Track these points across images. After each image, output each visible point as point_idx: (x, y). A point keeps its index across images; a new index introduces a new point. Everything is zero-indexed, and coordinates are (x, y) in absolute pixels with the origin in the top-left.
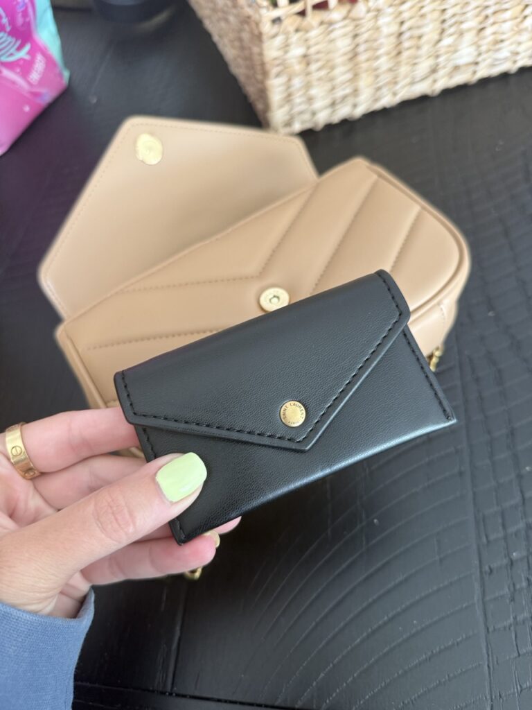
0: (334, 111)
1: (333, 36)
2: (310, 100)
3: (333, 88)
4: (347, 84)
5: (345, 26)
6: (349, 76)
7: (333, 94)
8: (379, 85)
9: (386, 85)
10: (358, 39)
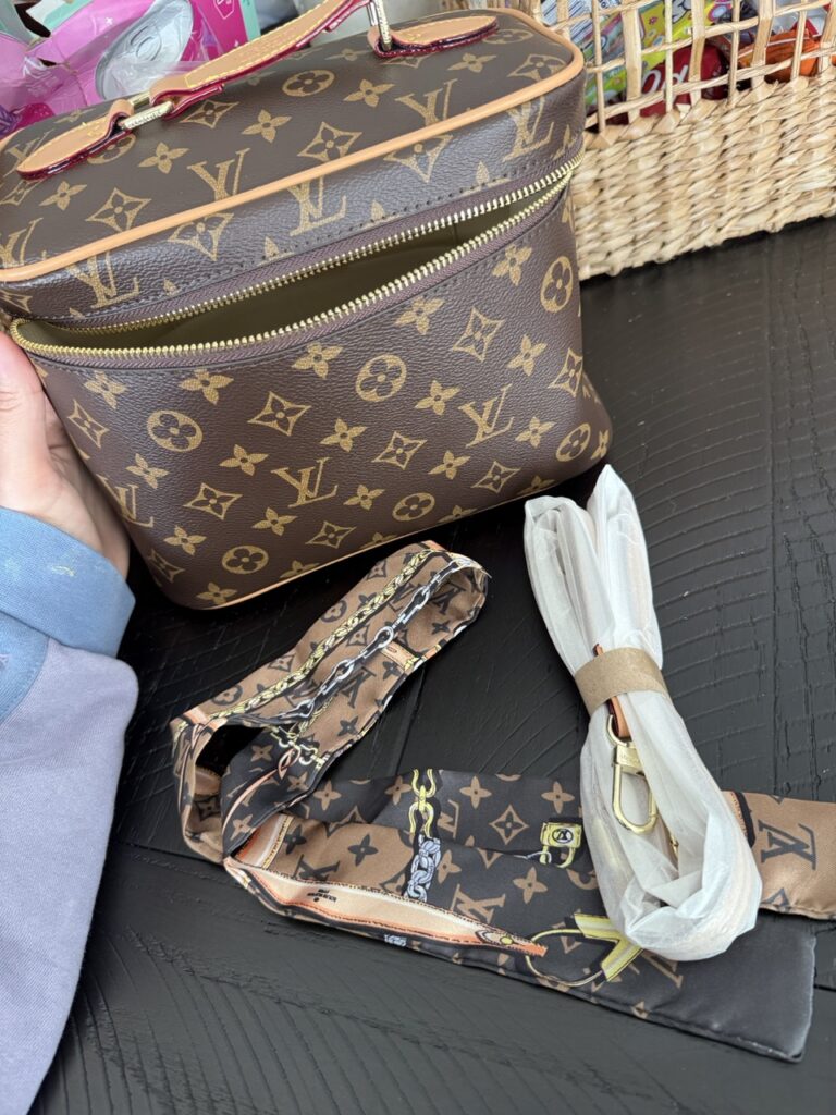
1: (633, 156)
2: (604, 235)
3: (634, 221)
4: (652, 216)
5: (649, 143)
6: (653, 205)
7: (634, 227)
8: (695, 216)
9: (706, 216)
10: (666, 160)
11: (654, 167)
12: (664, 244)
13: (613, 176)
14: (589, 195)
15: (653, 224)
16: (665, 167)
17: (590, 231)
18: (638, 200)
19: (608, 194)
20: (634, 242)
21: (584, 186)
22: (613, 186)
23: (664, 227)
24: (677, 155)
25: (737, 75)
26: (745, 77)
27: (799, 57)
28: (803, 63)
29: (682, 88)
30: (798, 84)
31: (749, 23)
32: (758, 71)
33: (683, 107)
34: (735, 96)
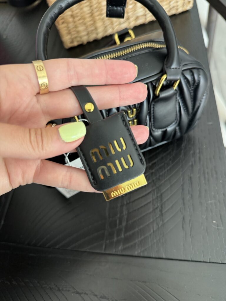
0: (89, 37)
1: (81, 7)
2: (78, 32)
3: (87, 27)
4: (92, 26)
6: (91, 22)
7: (87, 30)
8: (105, 25)
9: (108, 25)
10: (92, 8)
11: (89, 10)
12: (97, 34)
13: (77, 13)
14: (71, 20)
15: (93, 28)
16: (92, 10)
17: (74, 31)
18: (86, 21)
19: (77, 19)
20: (88, 34)
21: (69, 17)
22: (77, 17)
23: (96, 29)
24: (95, 6)
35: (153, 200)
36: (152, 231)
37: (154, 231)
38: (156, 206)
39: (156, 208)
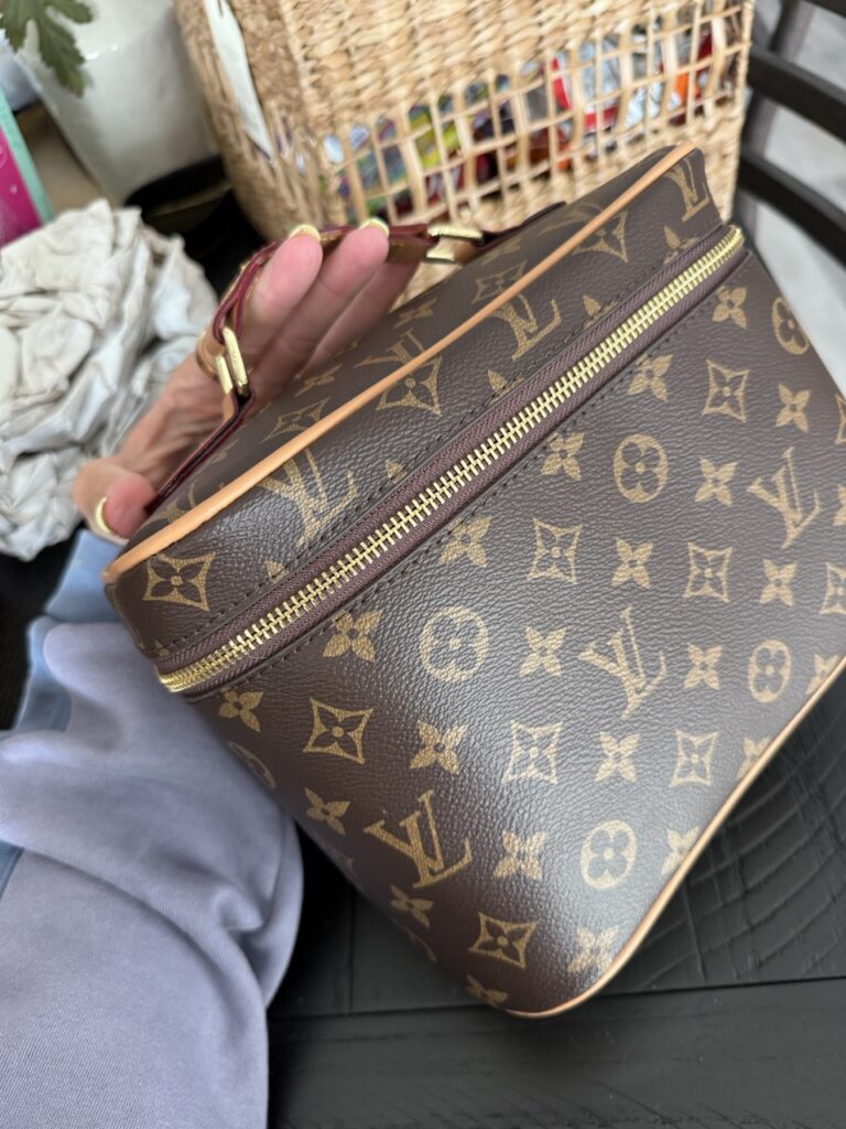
25: (506, 179)
26: (514, 182)
27: (556, 158)
28: (561, 163)
29: (462, 196)
30: (558, 180)
31: (509, 139)
32: (524, 173)
33: (466, 213)
34: (509, 198)
35: (802, 808)
36: (829, 899)
37: (834, 899)
38: (817, 824)
39: (820, 829)
